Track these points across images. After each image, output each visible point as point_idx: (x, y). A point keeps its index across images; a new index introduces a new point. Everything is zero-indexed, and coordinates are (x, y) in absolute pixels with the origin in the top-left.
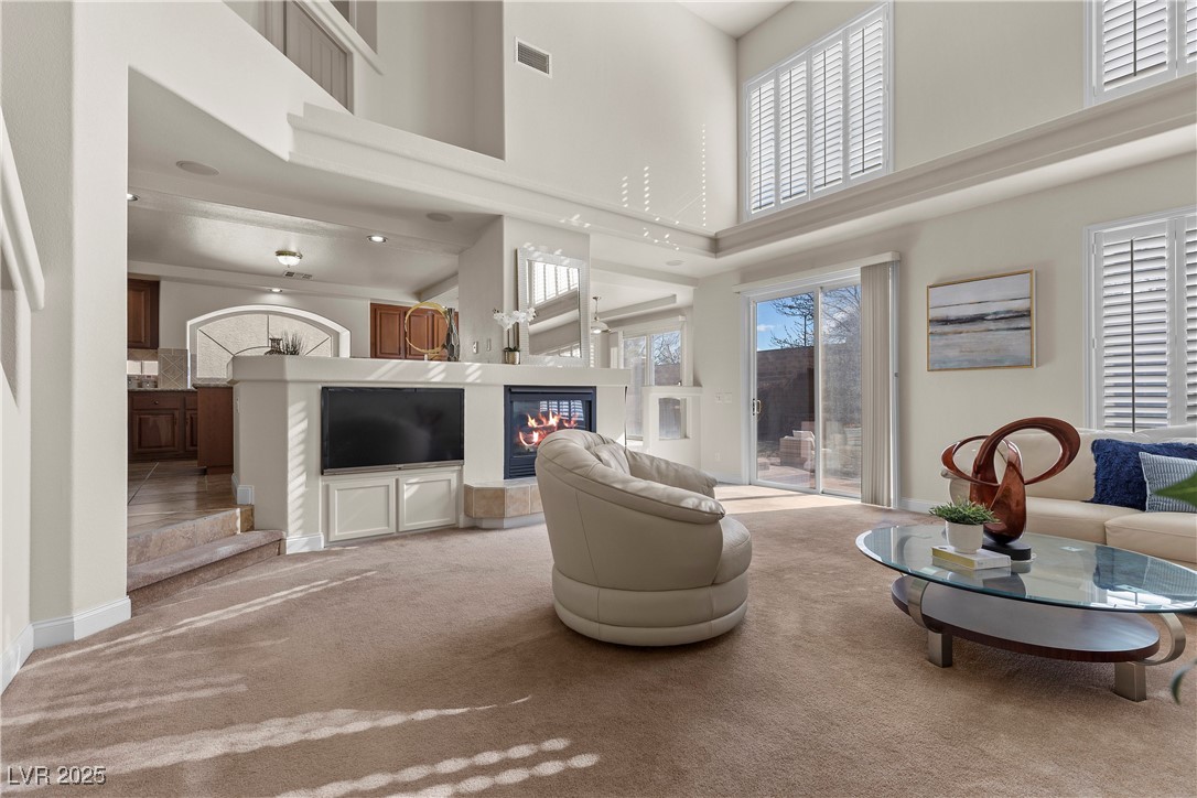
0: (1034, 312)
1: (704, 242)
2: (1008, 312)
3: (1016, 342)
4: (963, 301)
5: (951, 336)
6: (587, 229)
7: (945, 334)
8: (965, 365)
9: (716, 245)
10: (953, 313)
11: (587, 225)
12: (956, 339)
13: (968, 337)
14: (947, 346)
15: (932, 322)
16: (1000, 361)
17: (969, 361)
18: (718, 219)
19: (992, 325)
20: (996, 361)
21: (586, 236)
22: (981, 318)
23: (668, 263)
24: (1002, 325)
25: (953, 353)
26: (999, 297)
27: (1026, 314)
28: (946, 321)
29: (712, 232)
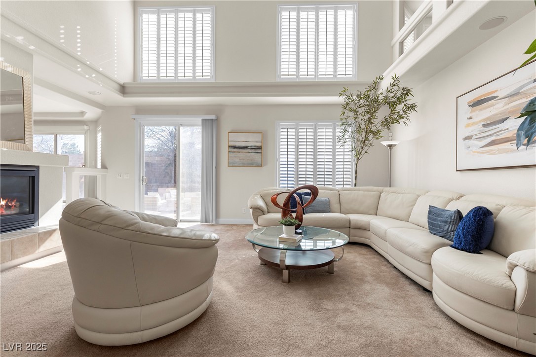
0: (262, 147)
1: (117, 86)
2: (255, 146)
3: (257, 157)
4: (241, 140)
5: (236, 153)
6: (32, 50)
7: (234, 152)
8: (241, 165)
9: (123, 89)
10: (237, 144)
11: (32, 47)
12: (238, 154)
13: (242, 154)
14: (235, 157)
15: (229, 146)
16: (252, 164)
17: (242, 163)
18: (125, 76)
19: (250, 151)
20: (251, 164)
21: (30, 55)
22: (246, 147)
23: (90, 92)
24: (253, 151)
25: (237, 160)
26: (252, 140)
27: (260, 148)
28: (235, 147)
29: (122, 82)
